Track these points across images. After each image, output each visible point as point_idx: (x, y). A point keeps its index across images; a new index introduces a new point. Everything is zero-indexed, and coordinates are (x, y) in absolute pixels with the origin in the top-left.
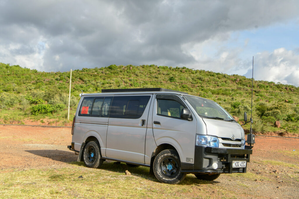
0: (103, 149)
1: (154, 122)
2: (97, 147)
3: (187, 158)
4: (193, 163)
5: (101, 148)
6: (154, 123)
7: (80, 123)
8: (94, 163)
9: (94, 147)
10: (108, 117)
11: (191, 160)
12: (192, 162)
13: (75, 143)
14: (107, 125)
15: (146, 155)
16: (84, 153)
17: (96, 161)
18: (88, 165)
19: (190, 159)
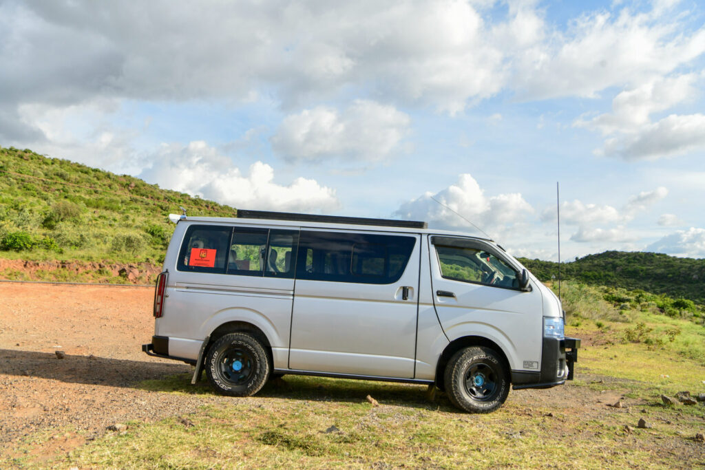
0: (279, 351)
1: (438, 292)
2: (258, 346)
3: (525, 362)
4: (539, 370)
5: (273, 349)
6: (438, 295)
7: (188, 288)
8: (250, 385)
9: (250, 347)
10: (292, 278)
11: (535, 365)
12: (537, 368)
13: (170, 338)
14: (289, 295)
15: (417, 361)
16: (213, 362)
17: (257, 380)
18: (229, 391)
19: (532, 362)
